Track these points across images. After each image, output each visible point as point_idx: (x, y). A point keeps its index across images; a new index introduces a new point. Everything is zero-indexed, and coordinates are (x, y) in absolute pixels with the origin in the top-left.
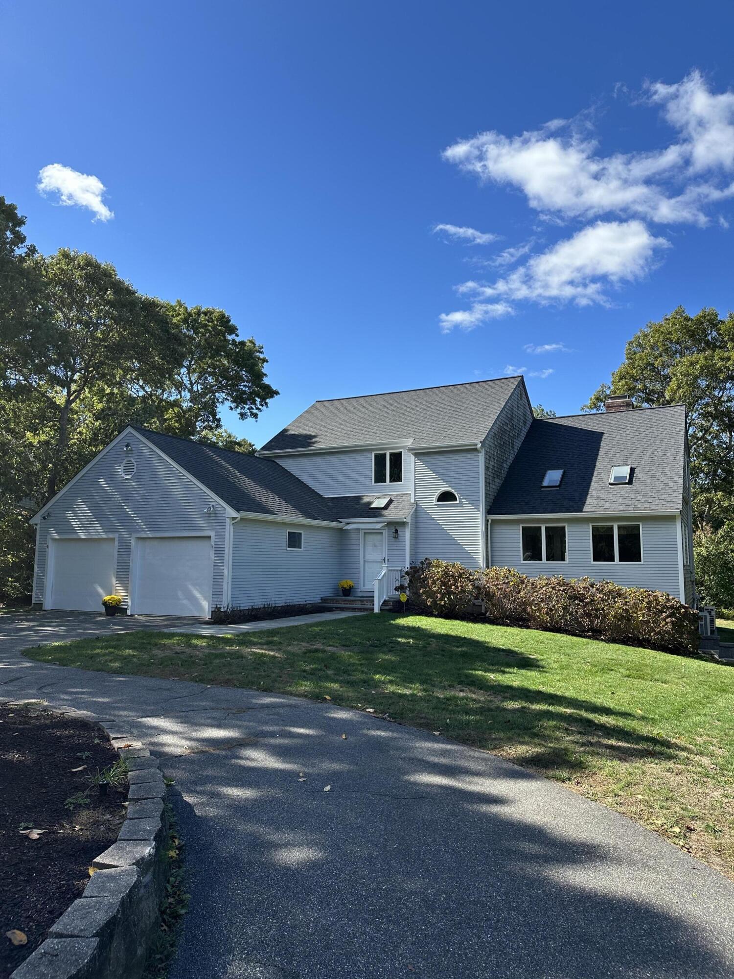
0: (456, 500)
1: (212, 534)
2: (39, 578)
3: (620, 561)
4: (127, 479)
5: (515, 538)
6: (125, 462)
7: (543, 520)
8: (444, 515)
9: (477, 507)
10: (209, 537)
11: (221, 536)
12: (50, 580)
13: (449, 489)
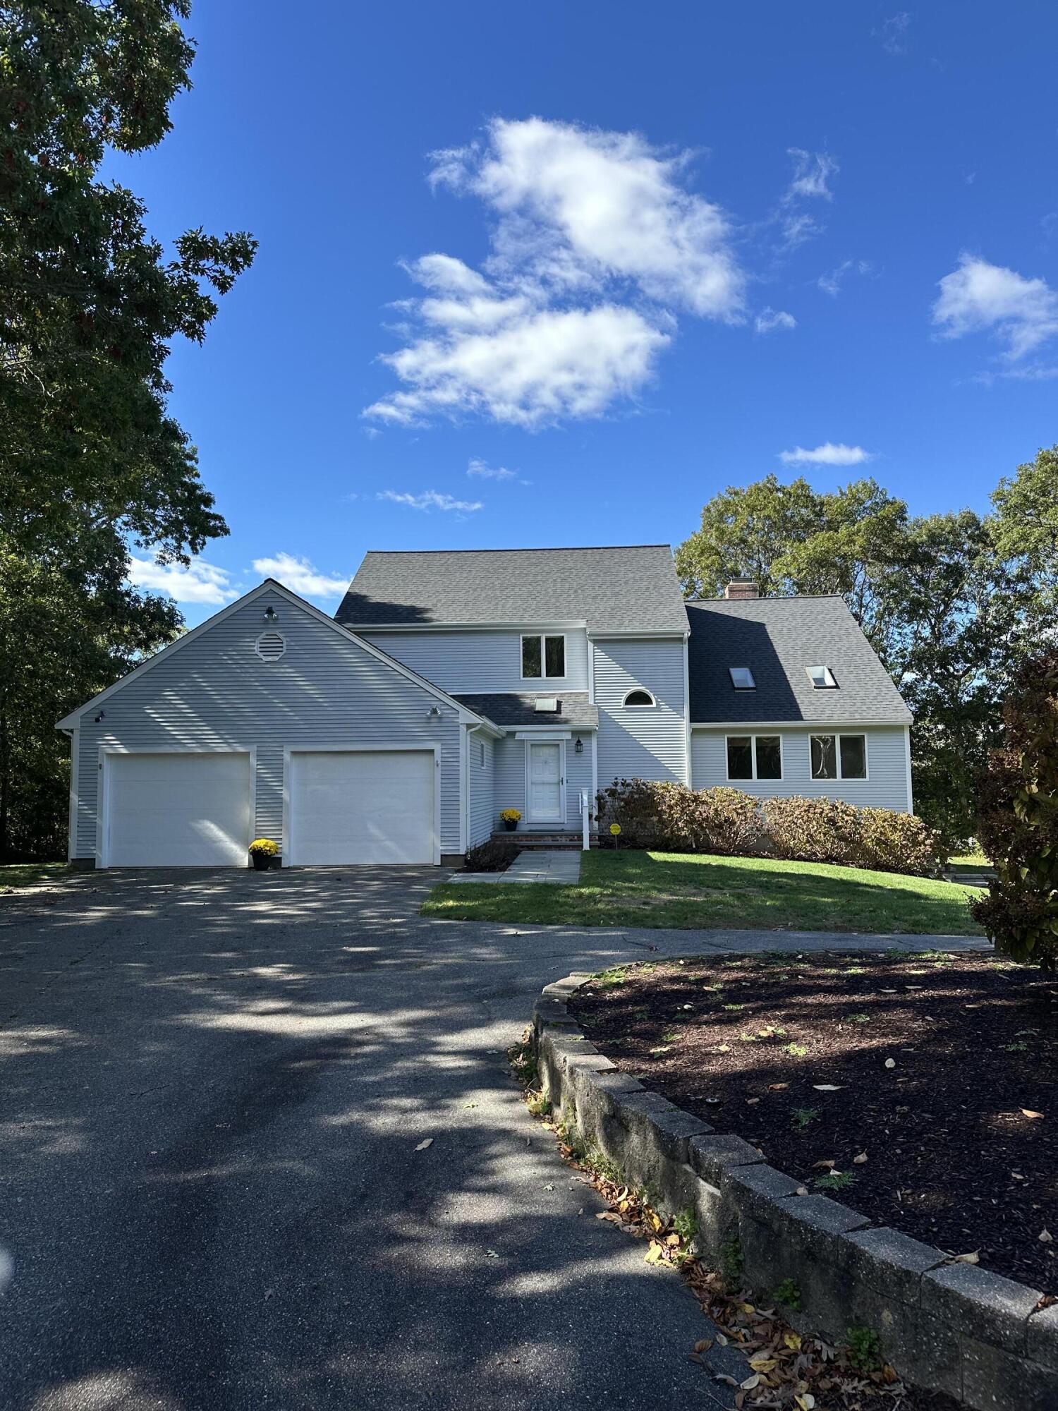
0: (651, 703)
1: (437, 747)
2: (82, 817)
3: (843, 777)
4: (268, 663)
5: (719, 751)
6: (263, 636)
7: (753, 730)
8: (635, 722)
9: (678, 710)
10: (431, 752)
11: (452, 749)
12: (106, 821)
13: (642, 688)
